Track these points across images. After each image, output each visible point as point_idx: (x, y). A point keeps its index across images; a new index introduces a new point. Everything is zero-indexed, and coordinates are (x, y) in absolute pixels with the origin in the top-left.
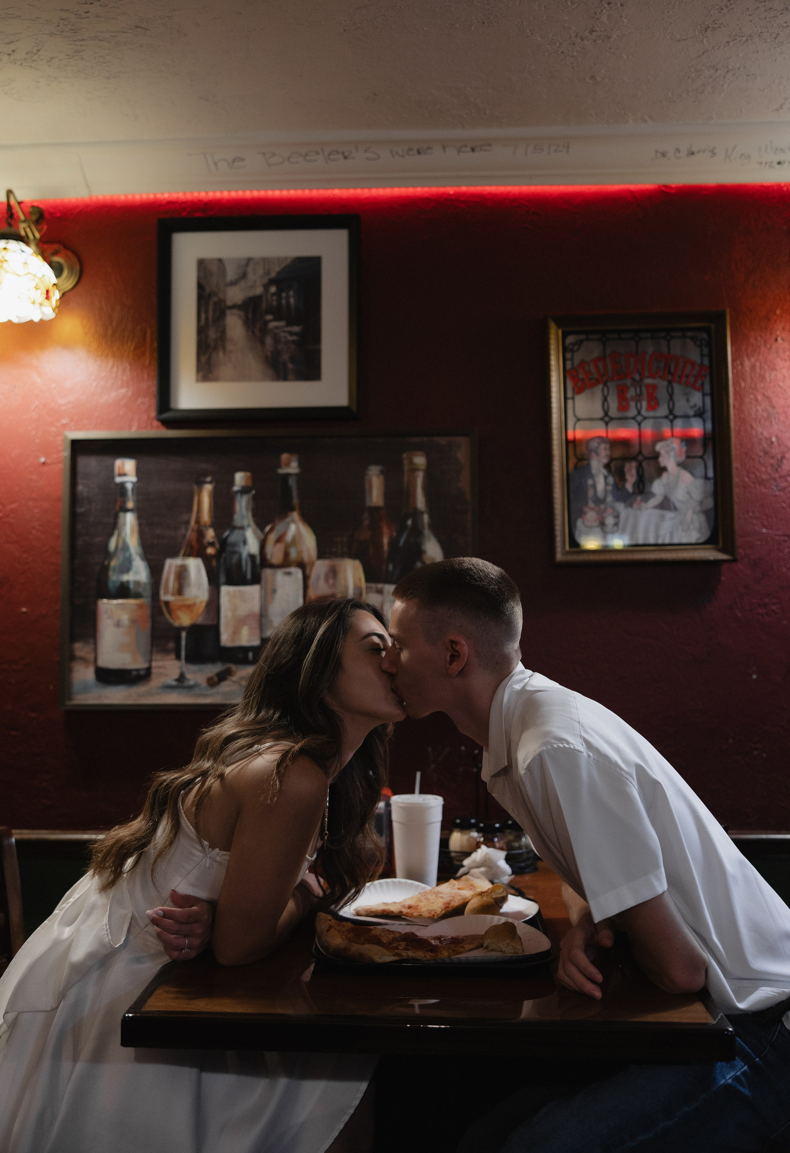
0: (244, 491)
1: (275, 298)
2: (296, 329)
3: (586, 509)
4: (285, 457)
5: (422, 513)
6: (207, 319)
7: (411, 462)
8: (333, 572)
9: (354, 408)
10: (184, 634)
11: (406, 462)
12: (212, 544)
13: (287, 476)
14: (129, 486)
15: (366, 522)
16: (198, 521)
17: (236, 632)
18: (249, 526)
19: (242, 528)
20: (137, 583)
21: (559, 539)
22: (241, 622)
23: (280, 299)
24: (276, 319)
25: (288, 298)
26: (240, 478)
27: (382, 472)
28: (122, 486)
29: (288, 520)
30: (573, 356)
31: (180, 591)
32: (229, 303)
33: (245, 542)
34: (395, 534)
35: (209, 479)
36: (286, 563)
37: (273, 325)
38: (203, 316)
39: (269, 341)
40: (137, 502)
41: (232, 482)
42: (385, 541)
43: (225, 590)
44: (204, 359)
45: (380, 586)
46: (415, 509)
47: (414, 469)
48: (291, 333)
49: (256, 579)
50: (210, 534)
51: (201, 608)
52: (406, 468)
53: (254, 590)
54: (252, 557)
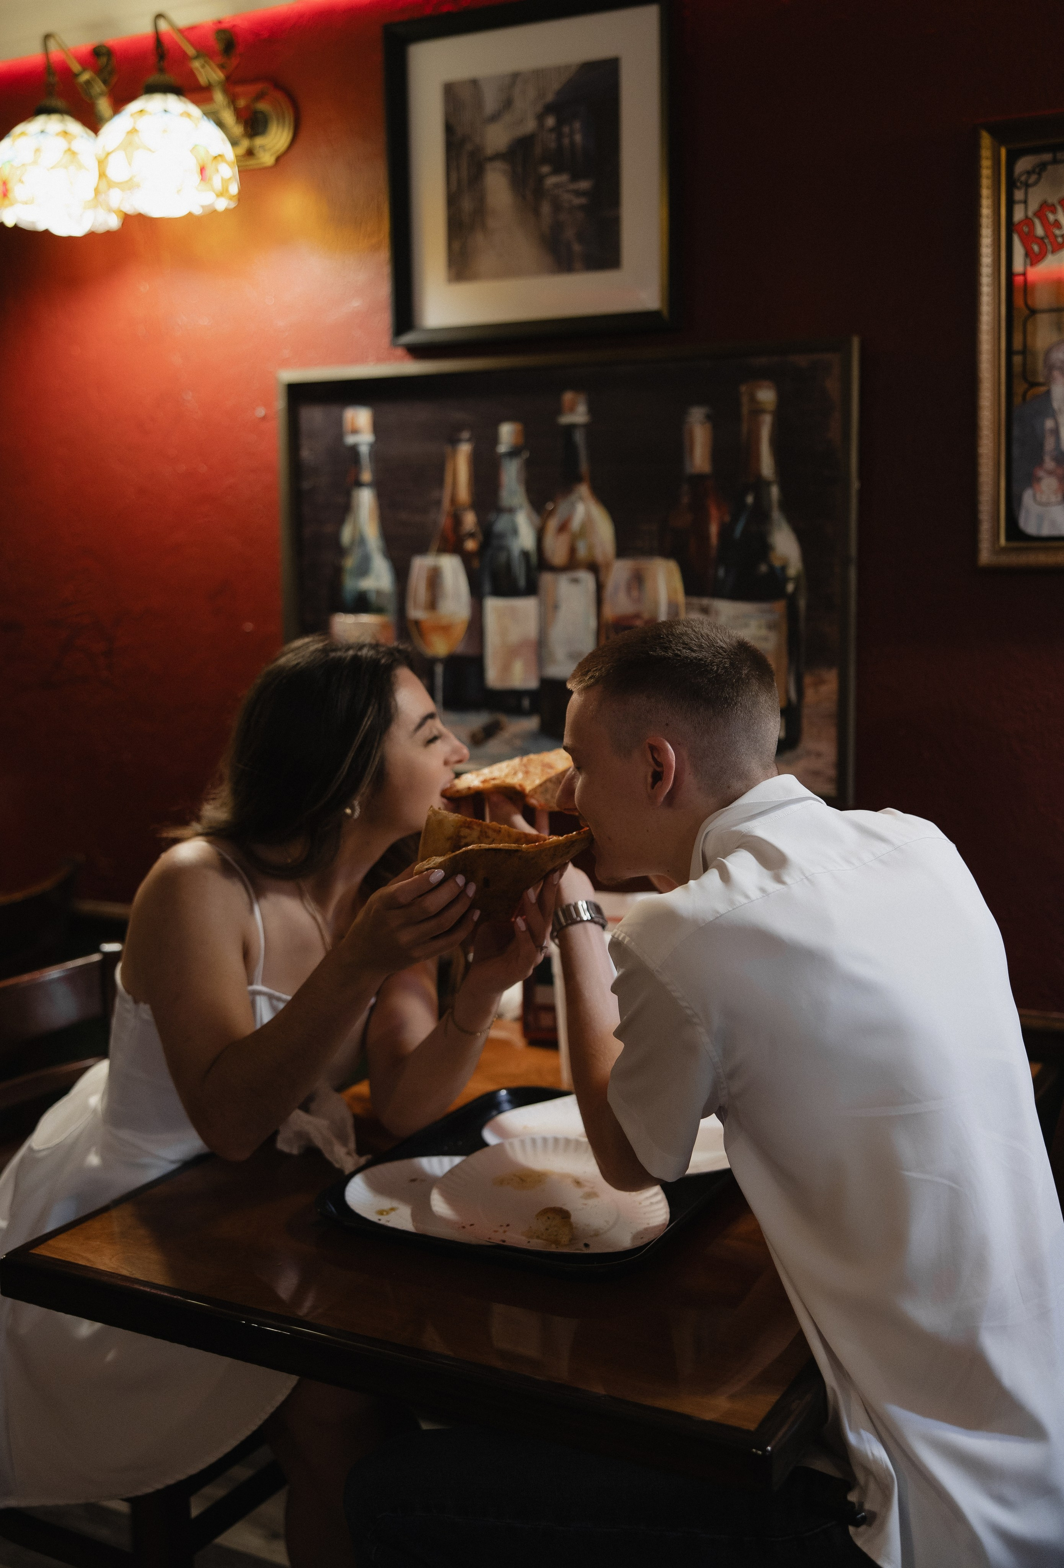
0: (514, 453)
1: (553, 136)
2: (584, 185)
3: (1041, 473)
4: (568, 397)
5: (768, 484)
6: (459, 181)
7: (753, 399)
8: (638, 580)
9: (665, 313)
10: (439, 669)
11: (745, 399)
12: (472, 535)
13: (572, 427)
14: (364, 450)
15: (685, 500)
16: (453, 500)
17: (506, 668)
18: (521, 507)
19: (511, 511)
20: (379, 593)
21: (985, 527)
22: (511, 653)
23: (560, 136)
24: (556, 171)
25: (572, 134)
26: (507, 433)
27: (709, 417)
28: (354, 450)
29: (573, 497)
30: (1026, 194)
31: (432, 604)
32: (489, 151)
33: (515, 531)
34: (727, 519)
35: (466, 435)
36: (572, 564)
37: (551, 181)
38: (454, 176)
39: (546, 208)
40: (376, 472)
41: (495, 440)
42: (714, 529)
43: (492, 605)
44: (456, 246)
45: (705, 601)
46: (759, 477)
47: (757, 411)
48: (578, 193)
49: (531, 589)
50: (470, 520)
51: (460, 630)
52: (745, 410)
53: (527, 606)
54: (525, 554)
